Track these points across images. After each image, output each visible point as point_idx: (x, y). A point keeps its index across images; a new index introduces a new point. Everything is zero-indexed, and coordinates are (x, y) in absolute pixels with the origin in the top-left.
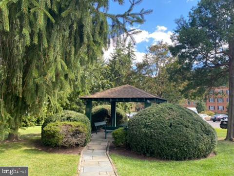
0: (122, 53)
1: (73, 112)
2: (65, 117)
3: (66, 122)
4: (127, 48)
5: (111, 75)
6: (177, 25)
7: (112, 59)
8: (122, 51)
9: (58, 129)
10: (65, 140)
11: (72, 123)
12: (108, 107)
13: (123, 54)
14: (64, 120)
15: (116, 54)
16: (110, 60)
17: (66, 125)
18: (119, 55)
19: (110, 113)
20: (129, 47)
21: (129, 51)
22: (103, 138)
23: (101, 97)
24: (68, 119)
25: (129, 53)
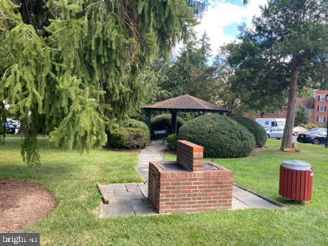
0: (194, 47)
1: (134, 120)
2: (128, 124)
3: (129, 128)
4: (200, 40)
5: (179, 77)
6: (239, 32)
7: (180, 56)
8: (194, 44)
9: (123, 133)
10: (128, 142)
11: (133, 129)
12: (169, 116)
13: (195, 49)
14: (127, 127)
15: (186, 50)
16: (178, 57)
17: (128, 130)
18: (190, 51)
19: (170, 123)
20: (204, 38)
21: (203, 44)
22: (161, 144)
23: (159, 107)
24: (130, 125)
25: (203, 47)
